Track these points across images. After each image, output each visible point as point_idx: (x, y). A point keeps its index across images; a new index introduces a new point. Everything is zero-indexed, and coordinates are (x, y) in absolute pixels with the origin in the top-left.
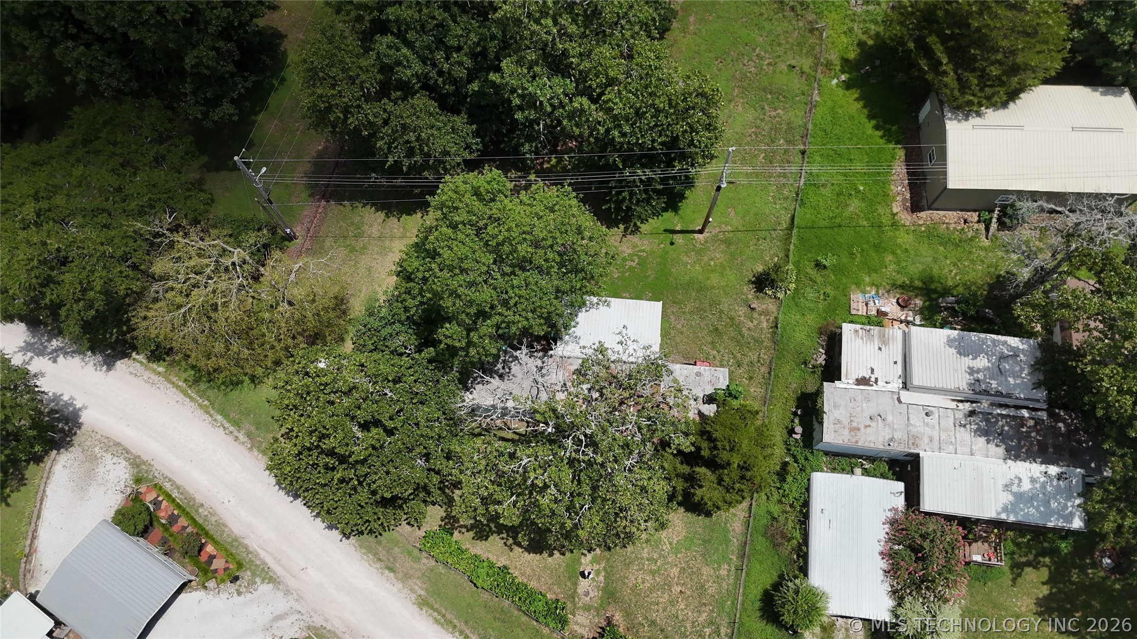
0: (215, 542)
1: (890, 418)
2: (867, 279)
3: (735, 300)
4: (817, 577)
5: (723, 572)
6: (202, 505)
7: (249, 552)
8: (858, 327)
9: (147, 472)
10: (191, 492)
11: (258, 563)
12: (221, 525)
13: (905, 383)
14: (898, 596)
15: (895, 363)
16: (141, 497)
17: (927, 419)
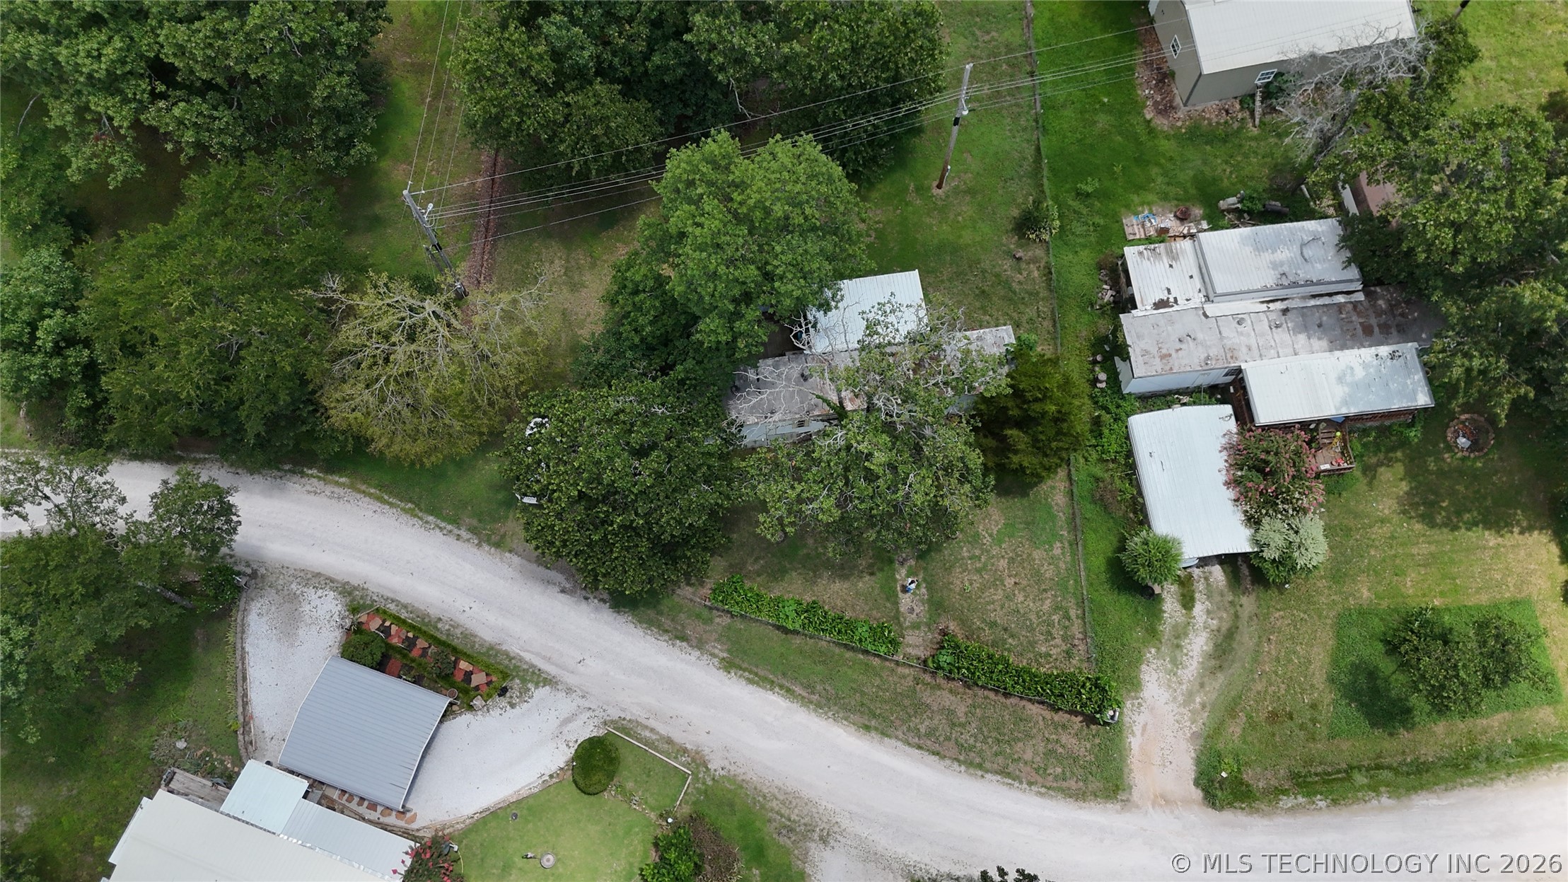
0: (468, 657)
1: (1200, 336)
2: (1135, 198)
3: (997, 254)
4: (1163, 523)
5: (1057, 551)
6: (440, 619)
7: (511, 659)
8: (1141, 248)
9: (362, 598)
10: (422, 608)
11: (525, 667)
12: (468, 636)
13: (1207, 297)
14: (1253, 521)
15: (1191, 277)
16: (364, 627)
17: (1240, 328)
